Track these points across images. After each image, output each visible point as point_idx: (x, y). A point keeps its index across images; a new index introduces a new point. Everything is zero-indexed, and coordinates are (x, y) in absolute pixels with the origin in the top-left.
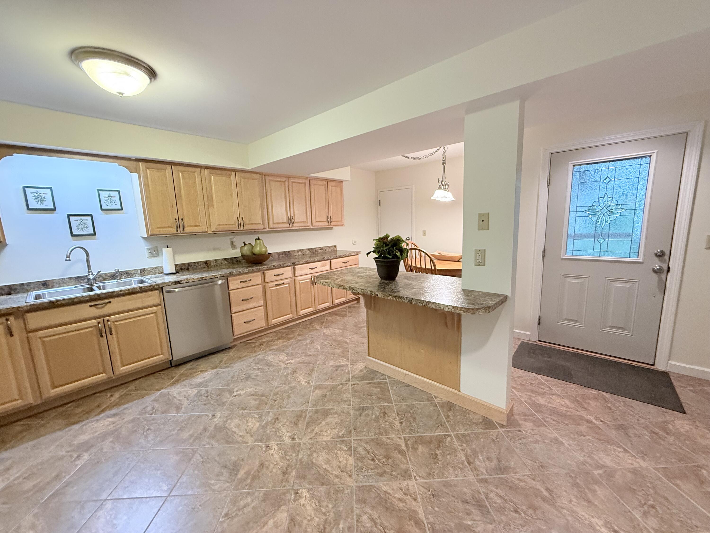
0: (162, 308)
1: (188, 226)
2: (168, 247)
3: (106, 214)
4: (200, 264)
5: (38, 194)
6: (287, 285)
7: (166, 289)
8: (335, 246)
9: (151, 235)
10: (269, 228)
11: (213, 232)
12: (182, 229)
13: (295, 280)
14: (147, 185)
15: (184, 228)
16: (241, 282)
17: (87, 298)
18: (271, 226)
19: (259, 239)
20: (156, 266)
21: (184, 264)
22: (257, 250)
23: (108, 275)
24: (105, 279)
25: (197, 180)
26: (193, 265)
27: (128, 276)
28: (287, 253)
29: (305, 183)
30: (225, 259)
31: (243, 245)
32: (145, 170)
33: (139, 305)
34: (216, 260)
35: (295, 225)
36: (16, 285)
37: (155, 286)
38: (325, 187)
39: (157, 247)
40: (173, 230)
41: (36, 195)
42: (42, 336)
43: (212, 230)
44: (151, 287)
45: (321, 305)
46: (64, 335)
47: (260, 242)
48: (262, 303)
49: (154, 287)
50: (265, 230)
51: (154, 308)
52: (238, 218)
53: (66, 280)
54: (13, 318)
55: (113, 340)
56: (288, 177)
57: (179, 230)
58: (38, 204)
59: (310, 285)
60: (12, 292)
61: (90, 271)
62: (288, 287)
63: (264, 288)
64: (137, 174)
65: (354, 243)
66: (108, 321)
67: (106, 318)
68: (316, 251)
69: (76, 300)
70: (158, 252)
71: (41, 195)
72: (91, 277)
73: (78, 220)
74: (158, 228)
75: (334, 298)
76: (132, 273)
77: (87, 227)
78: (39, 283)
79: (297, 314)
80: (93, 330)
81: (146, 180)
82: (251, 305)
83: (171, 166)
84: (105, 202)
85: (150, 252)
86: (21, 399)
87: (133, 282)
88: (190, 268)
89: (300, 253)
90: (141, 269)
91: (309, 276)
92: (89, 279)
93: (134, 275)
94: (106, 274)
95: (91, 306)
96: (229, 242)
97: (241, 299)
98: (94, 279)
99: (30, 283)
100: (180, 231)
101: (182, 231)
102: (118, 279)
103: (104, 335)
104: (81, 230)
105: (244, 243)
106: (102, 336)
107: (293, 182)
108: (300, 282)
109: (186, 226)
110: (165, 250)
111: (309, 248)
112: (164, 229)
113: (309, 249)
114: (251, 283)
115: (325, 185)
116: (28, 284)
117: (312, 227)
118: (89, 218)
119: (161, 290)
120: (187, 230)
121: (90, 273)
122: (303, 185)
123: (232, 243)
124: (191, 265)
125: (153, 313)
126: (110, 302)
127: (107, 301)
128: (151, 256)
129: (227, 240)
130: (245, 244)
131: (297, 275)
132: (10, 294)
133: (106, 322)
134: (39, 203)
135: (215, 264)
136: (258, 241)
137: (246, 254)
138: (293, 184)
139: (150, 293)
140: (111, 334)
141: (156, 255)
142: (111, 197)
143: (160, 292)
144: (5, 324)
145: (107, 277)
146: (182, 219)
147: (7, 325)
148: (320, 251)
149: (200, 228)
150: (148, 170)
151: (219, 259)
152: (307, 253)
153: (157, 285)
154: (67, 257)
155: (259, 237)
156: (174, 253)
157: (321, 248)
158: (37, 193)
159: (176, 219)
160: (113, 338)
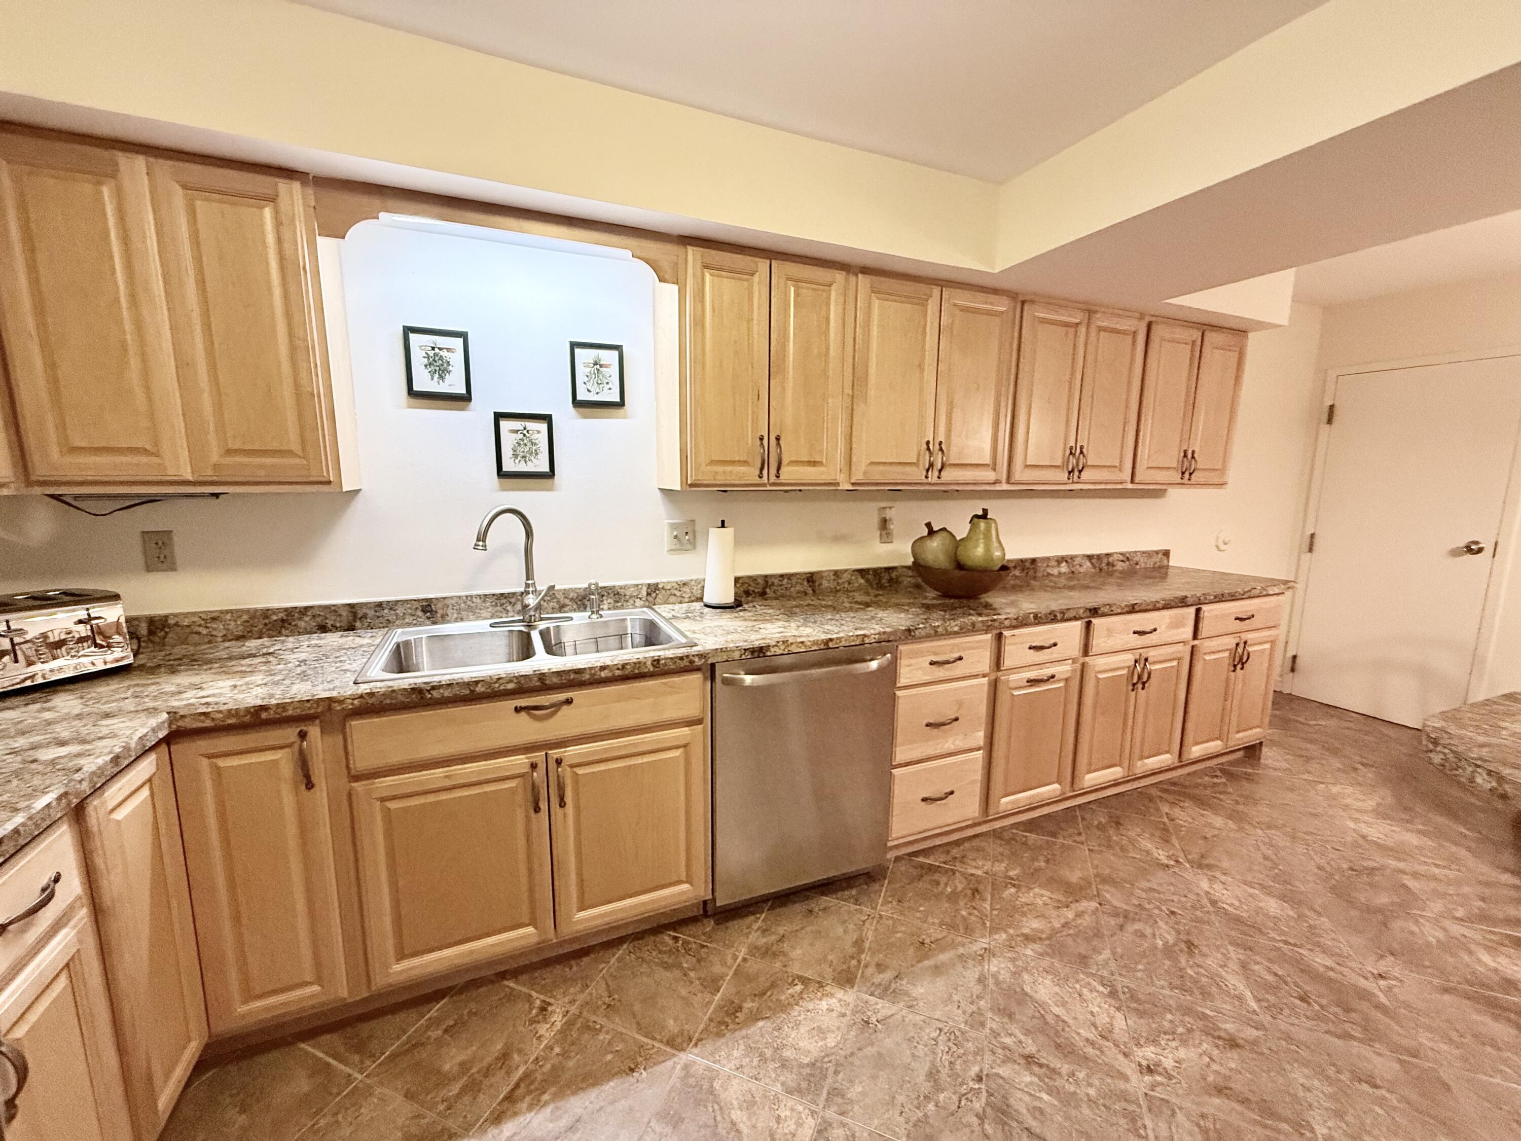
0: (704, 730)
1: (792, 463)
2: (723, 526)
3: (585, 417)
4: (794, 580)
5: (437, 350)
6: (1061, 684)
7: (722, 673)
8: (1166, 553)
9: (691, 485)
10: (1008, 482)
11: (853, 484)
12: (773, 471)
13: (1083, 665)
14: (699, 322)
15: (779, 469)
16: (932, 663)
17: (510, 686)
18: (1018, 476)
19: (984, 516)
20: (685, 578)
21: (753, 579)
22: (977, 553)
23: (572, 595)
24: (561, 608)
25: (832, 308)
26: (776, 581)
27: (616, 602)
28: (1028, 564)
29: (1135, 333)
30: (862, 572)
31: (925, 532)
32: (699, 273)
33: (647, 718)
34: (837, 573)
35: (1085, 475)
36: (366, 604)
37: (696, 659)
38: (1192, 351)
39: (693, 521)
40: (750, 474)
41: (431, 353)
42: (385, 794)
43: (853, 481)
44: (685, 663)
45: (1146, 761)
46: (444, 796)
47: (988, 530)
48: (979, 737)
49: (692, 662)
50: (998, 487)
51: (686, 730)
52: (928, 443)
53: (474, 600)
54: (318, 730)
55: (566, 819)
56: (1090, 312)
57: (765, 472)
58: (432, 379)
59: (1125, 687)
60: (358, 624)
61: (530, 582)
62: (1063, 690)
63: (994, 686)
64: (675, 288)
65: (1222, 547)
66: (559, 762)
67: (555, 753)
68: (1108, 564)
69: (480, 689)
70: (695, 537)
71: (441, 353)
72: (531, 600)
73: (517, 431)
74: (713, 462)
75: (1189, 738)
76: (628, 593)
77: (537, 454)
78: (416, 605)
79: (1073, 783)
80: (513, 791)
81: (699, 306)
82: (950, 744)
83: (768, 262)
84: (586, 379)
85: (676, 537)
86: (319, 981)
87: (629, 623)
88: (768, 590)
89: (1064, 568)
90: (649, 585)
91: (1129, 658)
92: (525, 607)
93: (631, 601)
94: (565, 593)
95: (518, 710)
96: (875, 521)
97: (925, 722)
98: (538, 607)
99: (397, 602)
100: (769, 475)
101: (773, 479)
102: (593, 612)
103: (543, 806)
104: (523, 462)
105: (928, 525)
106: (537, 810)
107: (1101, 329)
108: (1101, 676)
109: (785, 461)
110: (715, 533)
111: (1089, 553)
112: (728, 468)
113: (1090, 557)
114: (959, 669)
115: (1194, 342)
116: (393, 605)
117: (1130, 486)
118: (543, 427)
119: (709, 674)
120: (789, 473)
121: (531, 589)
122: (1130, 338)
123: (884, 524)
124: (773, 584)
125: (677, 747)
126: (569, 702)
127: (563, 696)
128: (678, 547)
129: (870, 512)
130: (931, 532)
131: (1094, 650)
132: (351, 628)
133: (552, 765)
134: (437, 376)
135: (832, 585)
136: (982, 524)
137: (936, 565)
138: (1102, 333)
139: (676, 680)
140: (562, 804)
141: (689, 546)
142: (601, 366)
143: (705, 679)
144: (296, 746)
145: (567, 602)
146: (778, 439)
147: (301, 752)
148: (1120, 566)
149: (822, 469)
150: (708, 277)
151: (846, 571)
152: (1082, 570)
153: (701, 656)
154: (478, 540)
155: (985, 511)
156: (739, 542)
157: (1126, 557)
158: (433, 349)
159: (761, 439)
160: (565, 815)
